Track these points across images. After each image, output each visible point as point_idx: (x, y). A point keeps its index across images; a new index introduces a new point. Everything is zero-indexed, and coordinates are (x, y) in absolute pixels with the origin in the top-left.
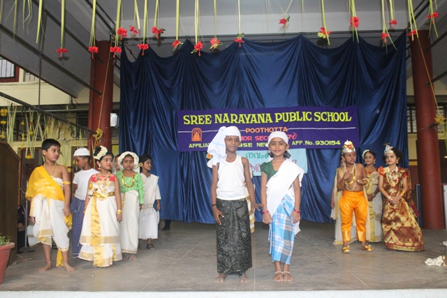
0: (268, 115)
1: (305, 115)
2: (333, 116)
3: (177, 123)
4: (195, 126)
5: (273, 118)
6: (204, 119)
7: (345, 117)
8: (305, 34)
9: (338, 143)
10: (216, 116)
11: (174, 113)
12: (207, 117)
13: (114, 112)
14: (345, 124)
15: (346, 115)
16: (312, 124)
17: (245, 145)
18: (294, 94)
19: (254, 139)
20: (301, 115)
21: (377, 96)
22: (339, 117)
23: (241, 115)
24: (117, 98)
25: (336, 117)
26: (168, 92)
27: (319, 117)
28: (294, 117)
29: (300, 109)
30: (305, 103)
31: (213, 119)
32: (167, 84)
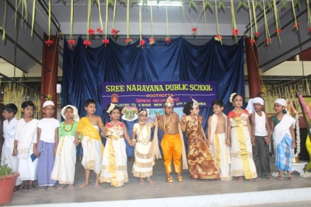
0: (161, 86)
1: (184, 86)
2: (201, 87)
3: (101, 90)
4: (113, 92)
5: (164, 88)
6: (120, 88)
7: (208, 88)
8: (184, 36)
9: (205, 104)
10: (128, 86)
11: (99, 84)
12: (122, 87)
13: (59, 83)
14: (209, 92)
15: (209, 87)
16: (189, 92)
17: (147, 105)
18: (177, 73)
19: (152, 101)
20: (182, 87)
21: (228, 75)
22: (205, 88)
23: (144, 86)
24: (60, 73)
25: (203, 88)
26: (95, 70)
27: (193, 87)
28: (177, 87)
29: (181, 82)
30: (184, 79)
31: (125, 88)
32: (95, 65)
